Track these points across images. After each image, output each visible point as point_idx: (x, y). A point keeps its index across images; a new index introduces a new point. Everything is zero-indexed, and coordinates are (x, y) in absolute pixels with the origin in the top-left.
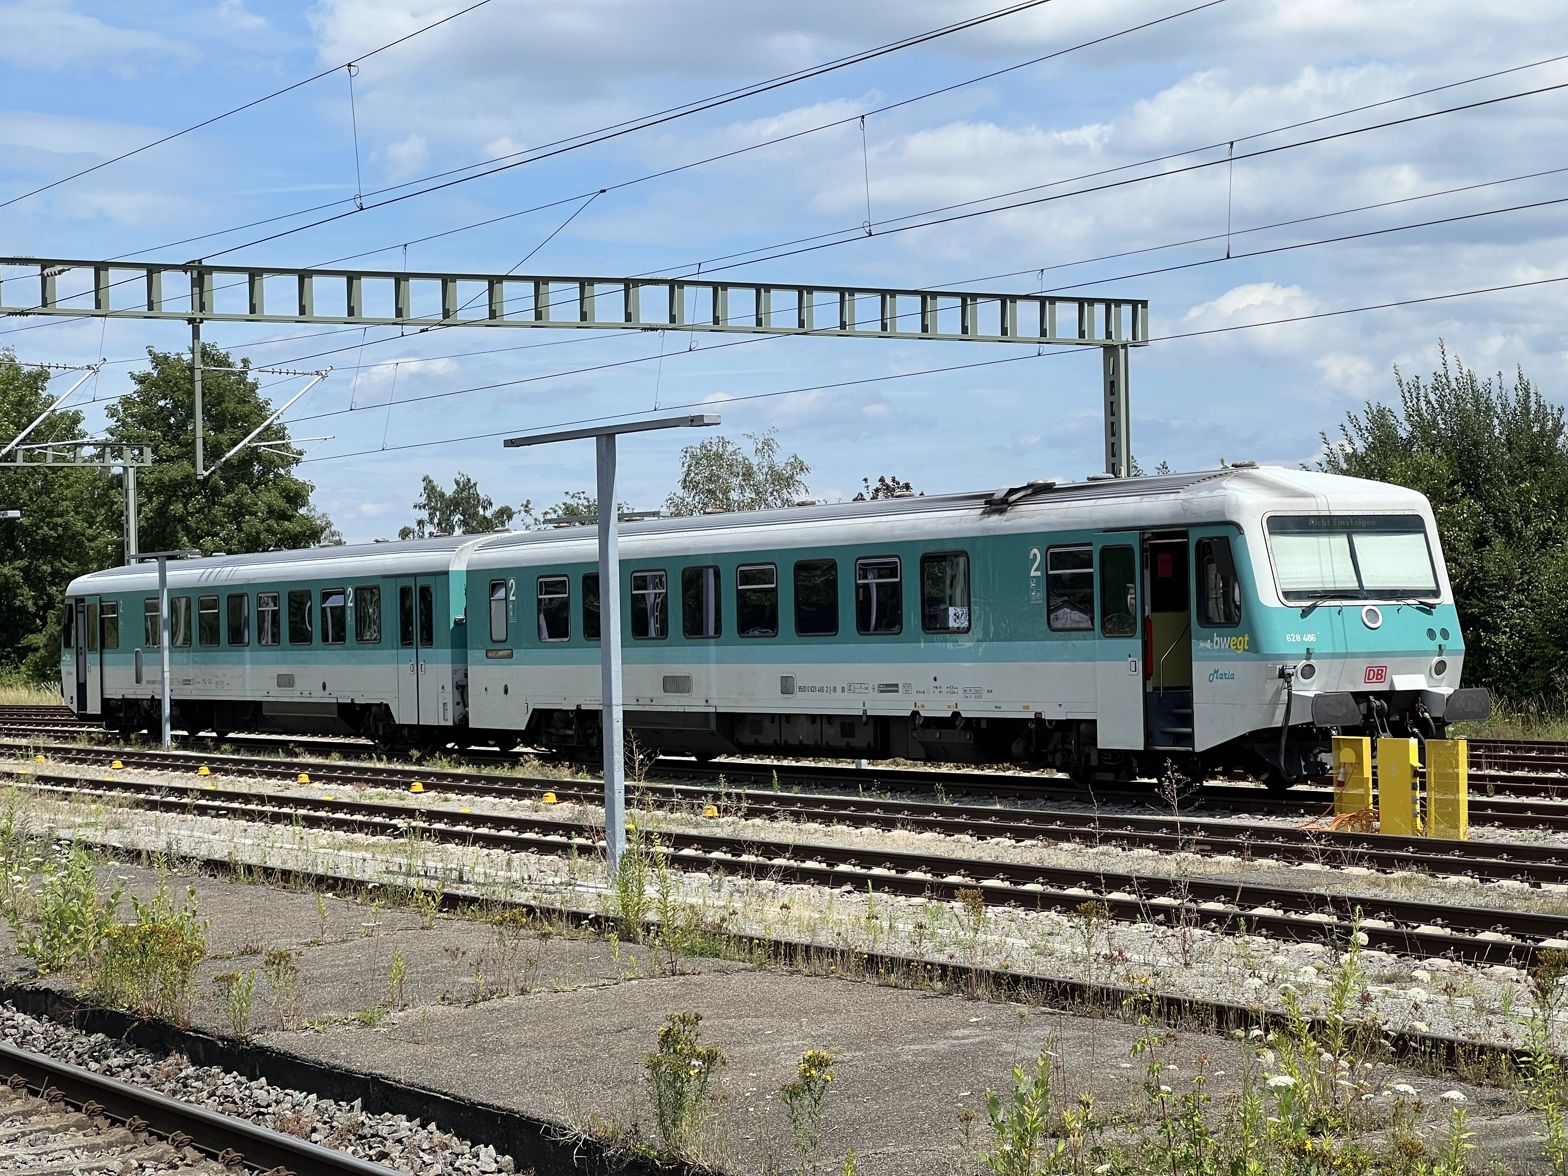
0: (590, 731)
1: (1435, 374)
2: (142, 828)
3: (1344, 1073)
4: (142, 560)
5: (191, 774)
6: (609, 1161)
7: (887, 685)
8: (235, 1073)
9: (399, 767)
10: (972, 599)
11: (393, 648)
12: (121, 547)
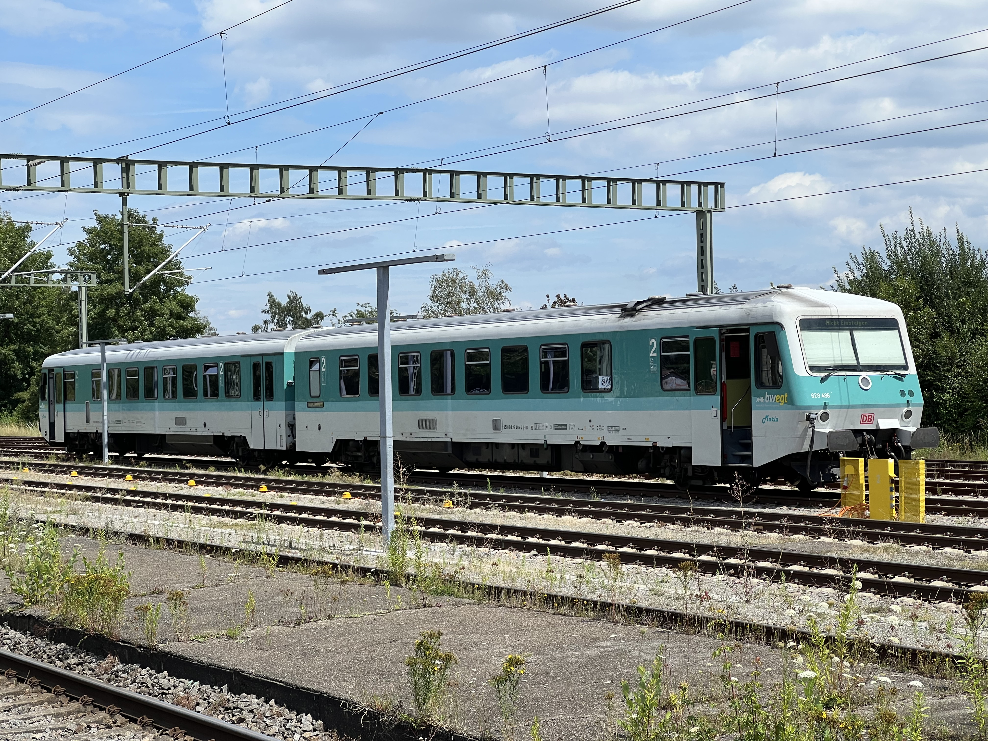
0: (372, 454)
1: (906, 229)
2: (90, 514)
3: (847, 669)
4: (90, 345)
5: (121, 480)
6: (384, 724)
7: (559, 425)
8: (148, 668)
9: (252, 476)
10: (613, 371)
11: (248, 401)
12: (77, 335)
